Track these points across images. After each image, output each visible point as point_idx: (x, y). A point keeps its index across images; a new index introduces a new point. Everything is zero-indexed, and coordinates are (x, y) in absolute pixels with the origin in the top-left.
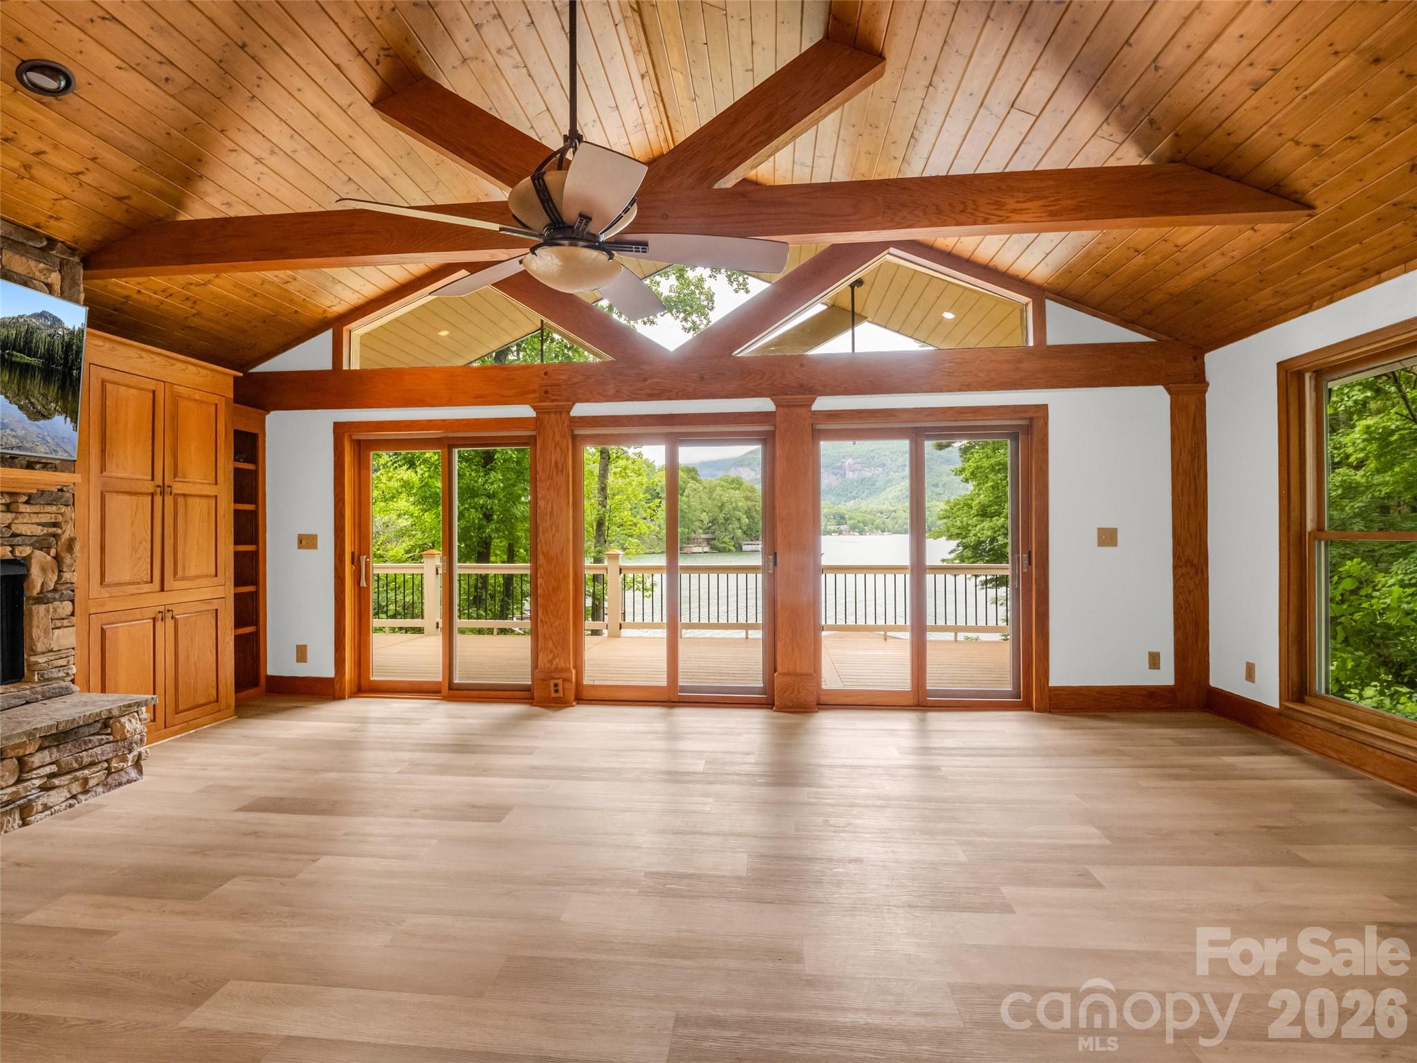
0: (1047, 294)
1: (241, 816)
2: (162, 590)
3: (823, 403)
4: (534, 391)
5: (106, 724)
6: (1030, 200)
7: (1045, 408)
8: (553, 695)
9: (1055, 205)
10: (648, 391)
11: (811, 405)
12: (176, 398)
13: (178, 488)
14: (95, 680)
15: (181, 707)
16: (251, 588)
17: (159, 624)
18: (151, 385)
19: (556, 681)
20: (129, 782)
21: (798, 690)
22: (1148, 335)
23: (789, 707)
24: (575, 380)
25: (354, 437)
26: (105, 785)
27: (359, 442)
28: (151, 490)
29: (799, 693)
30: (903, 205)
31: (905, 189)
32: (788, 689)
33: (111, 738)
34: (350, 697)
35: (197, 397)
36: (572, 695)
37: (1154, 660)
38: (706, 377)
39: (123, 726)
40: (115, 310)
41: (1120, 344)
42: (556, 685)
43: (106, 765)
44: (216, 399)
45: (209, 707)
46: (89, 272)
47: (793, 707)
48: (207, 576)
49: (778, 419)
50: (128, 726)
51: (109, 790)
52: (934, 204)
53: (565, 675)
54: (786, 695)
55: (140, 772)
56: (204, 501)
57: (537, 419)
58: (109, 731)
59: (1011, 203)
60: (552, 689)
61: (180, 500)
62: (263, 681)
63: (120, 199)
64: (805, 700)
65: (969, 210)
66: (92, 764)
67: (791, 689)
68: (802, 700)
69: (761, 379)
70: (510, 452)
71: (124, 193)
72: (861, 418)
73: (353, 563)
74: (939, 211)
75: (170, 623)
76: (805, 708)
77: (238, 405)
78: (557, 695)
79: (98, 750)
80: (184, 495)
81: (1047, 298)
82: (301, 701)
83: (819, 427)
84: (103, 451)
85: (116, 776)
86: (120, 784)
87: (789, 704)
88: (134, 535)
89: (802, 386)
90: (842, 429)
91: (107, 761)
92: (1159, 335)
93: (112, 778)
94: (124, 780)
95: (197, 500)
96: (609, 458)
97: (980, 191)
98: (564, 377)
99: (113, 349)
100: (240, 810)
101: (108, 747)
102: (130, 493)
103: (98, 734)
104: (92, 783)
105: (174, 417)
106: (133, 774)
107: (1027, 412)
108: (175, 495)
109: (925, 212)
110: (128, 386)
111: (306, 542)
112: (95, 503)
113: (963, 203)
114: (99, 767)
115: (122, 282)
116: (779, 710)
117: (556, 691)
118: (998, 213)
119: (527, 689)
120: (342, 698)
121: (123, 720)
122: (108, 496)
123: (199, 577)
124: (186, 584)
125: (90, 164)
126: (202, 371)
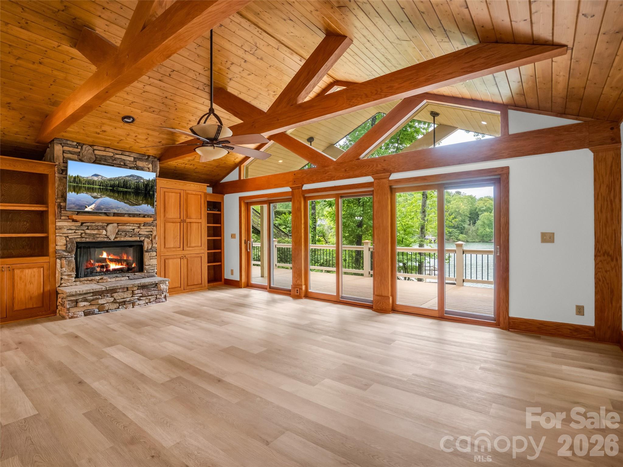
0: (509, 107)
1: (173, 313)
2: (183, 250)
3: (394, 176)
4: (291, 181)
5: (156, 285)
6: (404, 82)
7: (508, 168)
8: (296, 294)
9: (416, 81)
10: (327, 178)
11: (389, 178)
12: (187, 194)
13: (188, 220)
14: (163, 274)
15: (189, 285)
16: (219, 251)
17: (182, 260)
18: (179, 191)
19: (297, 289)
20: (162, 302)
21: (383, 303)
22: (576, 119)
23: (378, 310)
24: (303, 176)
25: (245, 202)
26: (155, 302)
27: (247, 203)
28: (179, 221)
29: (383, 304)
30: (353, 97)
31: (354, 90)
32: (378, 302)
33: (157, 289)
34: (244, 287)
35: (194, 193)
36: (303, 295)
37: (580, 310)
38: (347, 170)
39: (160, 286)
40: (174, 170)
41: (555, 127)
42: (297, 290)
43: (156, 296)
44: (200, 193)
45: (198, 286)
46: (161, 162)
47: (381, 310)
48: (198, 246)
49: (375, 185)
50: (162, 286)
51: (157, 303)
52: (365, 94)
53: (300, 287)
54: (377, 304)
55: (166, 300)
56: (197, 224)
57: (292, 192)
58: (157, 287)
59: (396, 85)
60: (296, 292)
61: (189, 224)
62: (223, 280)
63: (160, 142)
64: (385, 308)
65: (379, 93)
66: (151, 295)
67: (379, 302)
68: (384, 308)
69: (368, 168)
70: (366, 199)
71: (160, 140)
72: (410, 182)
73: (245, 243)
74: (367, 96)
75: (185, 260)
76: (384, 311)
77: (214, 194)
78: (297, 294)
79: (153, 292)
80: (190, 222)
81: (509, 109)
82: (227, 287)
83: (394, 187)
84: (165, 211)
85: (159, 300)
86: (160, 302)
87: (379, 309)
88: (174, 234)
89: (384, 169)
90: (405, 187)
91: (156, 295)
92: (584, 118)
93: (157, 300)
94: (161, 301)
95: (194, 224)
96: (427, 197)
97: (383, 83)
98: (299, 175)
99: (167, 182)
100: (174, 312)
101: (156, 292)
102: (173, 222)
103: (154, 287)
104: (151, 300)
105: (187, 200)
106: (164, 300)
107: (496, 171)
108: (187, 222)
109: (361, 98)
110: (172, 192)
111: (233, 236)
112: (162, 225)
113: (376, 90)
114: (154, 296)
115: (171, 163)
116: (374, 311)
117: (297, 293)
118: (390, 91)
119: (290, 291)
120: (241, 288)
121: (161, 285)
122: (166, 223)
123: (195, 247)
124: (191, 249)
125: (148, 136)
126: (195, 185)
